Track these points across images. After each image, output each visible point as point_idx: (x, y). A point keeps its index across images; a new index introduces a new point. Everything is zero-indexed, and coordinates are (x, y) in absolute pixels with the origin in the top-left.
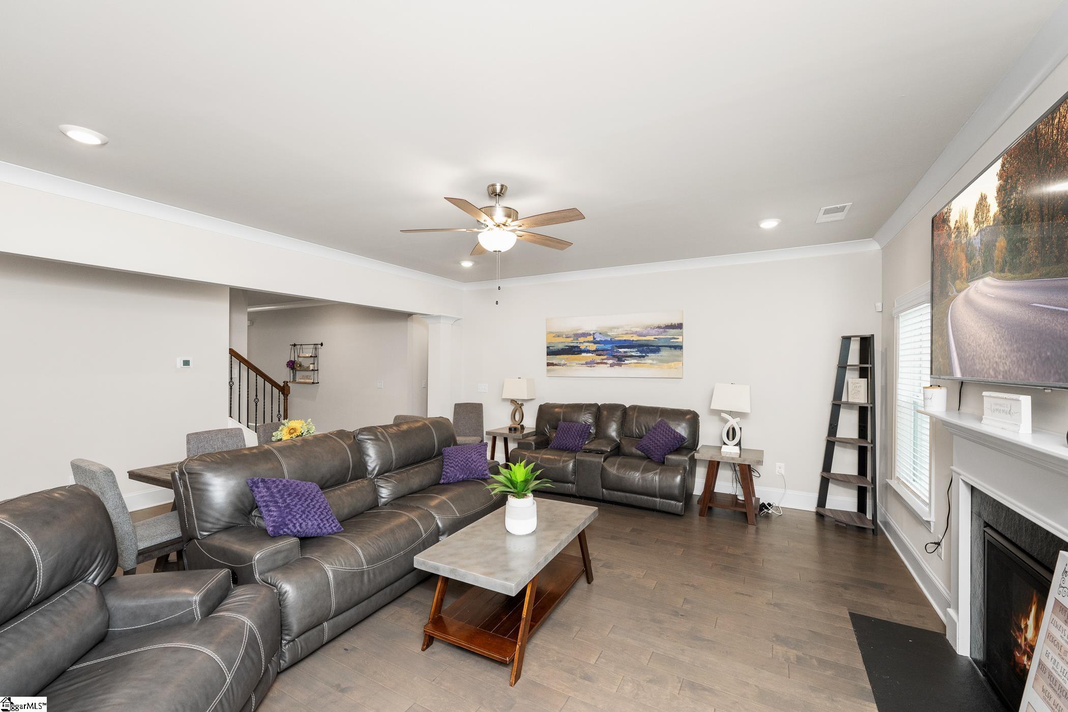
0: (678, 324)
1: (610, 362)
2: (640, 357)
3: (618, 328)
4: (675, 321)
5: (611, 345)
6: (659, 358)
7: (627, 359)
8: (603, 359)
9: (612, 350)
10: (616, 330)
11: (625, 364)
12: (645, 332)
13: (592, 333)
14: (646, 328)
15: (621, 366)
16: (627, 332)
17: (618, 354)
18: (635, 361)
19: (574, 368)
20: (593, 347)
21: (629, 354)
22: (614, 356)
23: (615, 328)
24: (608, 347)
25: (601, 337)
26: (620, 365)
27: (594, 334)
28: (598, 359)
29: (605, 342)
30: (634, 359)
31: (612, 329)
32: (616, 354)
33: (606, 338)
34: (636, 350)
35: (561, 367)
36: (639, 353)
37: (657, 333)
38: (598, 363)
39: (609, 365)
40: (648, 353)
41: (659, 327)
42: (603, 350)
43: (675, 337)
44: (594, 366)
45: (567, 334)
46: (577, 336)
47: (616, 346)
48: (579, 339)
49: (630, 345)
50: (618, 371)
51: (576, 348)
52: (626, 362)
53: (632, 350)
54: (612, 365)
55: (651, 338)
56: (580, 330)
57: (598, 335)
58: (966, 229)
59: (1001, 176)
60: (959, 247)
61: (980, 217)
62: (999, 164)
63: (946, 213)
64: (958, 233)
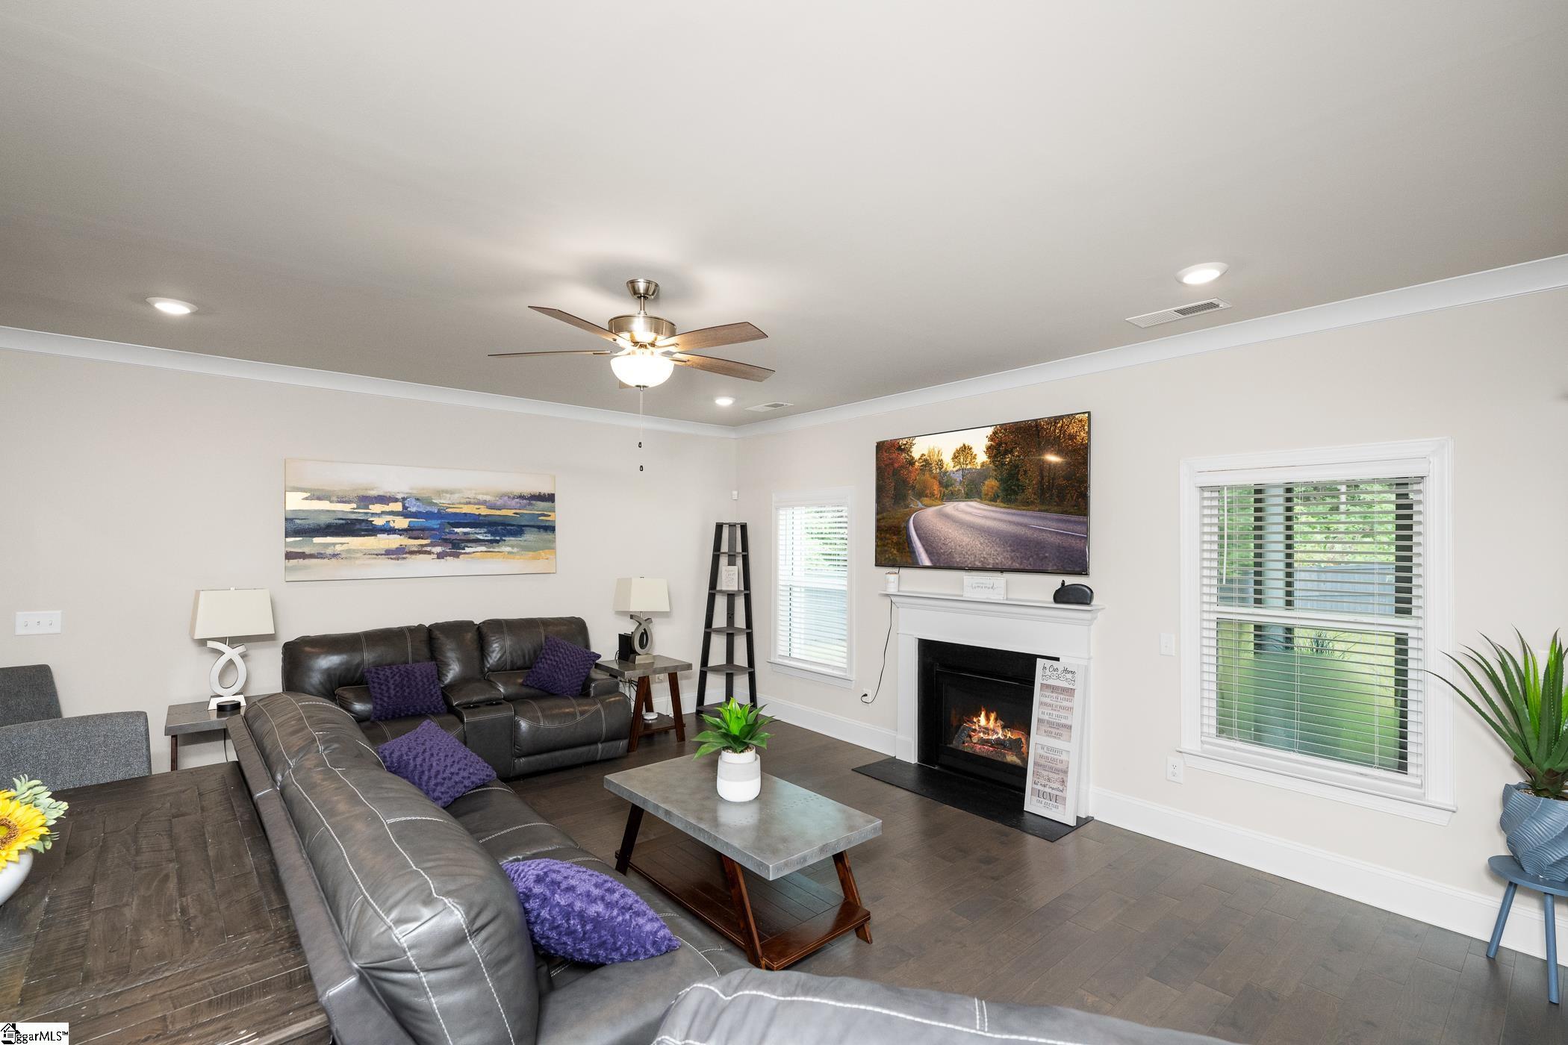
0: (549, 494)
1: (438, 549)
2: (491, 542)
3: (452, 492)
4: (546, 490)
5: (439, 522)
6: (522, 544)
7: (469, 545)
8: (422, 546)
9: (441, 529)
10: (448, 496)
11: (465, 553)
12: (499, 503)
13: (399, 496)
14: (502, 496)
15: (458, 557)
16: (467, 500)
17: (453, 537)
18: (484, 549)
19: (357, 562)
20: (402, 523)
21: (472, 537)
22: (446, 541)
23: (447, 492)
24: (434, 524)
25: (418, 506)
26: (457, 555)
27: (404, 499)
28: (413, 543)
29: (428, 515)
30: (481, 545)
31: (440, 493)
32: (448, 537)
33: (429, 509)
34: (485, 530)
35: (326, 560)
36: (489, 535)
37: (519, 505)
38: (412, 553)
39: (435, 556)
40: (505, 536)
41: (521, 497)
42: (423, 530)
43: (545, 513)
44: (404, 558)
45: (340, 494)
46: (365, 500)
47: (449, 523)
48: (371, 507)
49: (475, 522)
50: (450, 565)
51: (363, 524)
52: (467, 550)
53: (477, 530)
54: (440, 556)
55: (510, 513)
56: (373, 489)
57: (414, 502)
58: (940, 463)
59: (991, 439)
60: (927, 474)
61: (962, 460)
62: (990, 431)
63: (905, 444)
64: (927, 464)
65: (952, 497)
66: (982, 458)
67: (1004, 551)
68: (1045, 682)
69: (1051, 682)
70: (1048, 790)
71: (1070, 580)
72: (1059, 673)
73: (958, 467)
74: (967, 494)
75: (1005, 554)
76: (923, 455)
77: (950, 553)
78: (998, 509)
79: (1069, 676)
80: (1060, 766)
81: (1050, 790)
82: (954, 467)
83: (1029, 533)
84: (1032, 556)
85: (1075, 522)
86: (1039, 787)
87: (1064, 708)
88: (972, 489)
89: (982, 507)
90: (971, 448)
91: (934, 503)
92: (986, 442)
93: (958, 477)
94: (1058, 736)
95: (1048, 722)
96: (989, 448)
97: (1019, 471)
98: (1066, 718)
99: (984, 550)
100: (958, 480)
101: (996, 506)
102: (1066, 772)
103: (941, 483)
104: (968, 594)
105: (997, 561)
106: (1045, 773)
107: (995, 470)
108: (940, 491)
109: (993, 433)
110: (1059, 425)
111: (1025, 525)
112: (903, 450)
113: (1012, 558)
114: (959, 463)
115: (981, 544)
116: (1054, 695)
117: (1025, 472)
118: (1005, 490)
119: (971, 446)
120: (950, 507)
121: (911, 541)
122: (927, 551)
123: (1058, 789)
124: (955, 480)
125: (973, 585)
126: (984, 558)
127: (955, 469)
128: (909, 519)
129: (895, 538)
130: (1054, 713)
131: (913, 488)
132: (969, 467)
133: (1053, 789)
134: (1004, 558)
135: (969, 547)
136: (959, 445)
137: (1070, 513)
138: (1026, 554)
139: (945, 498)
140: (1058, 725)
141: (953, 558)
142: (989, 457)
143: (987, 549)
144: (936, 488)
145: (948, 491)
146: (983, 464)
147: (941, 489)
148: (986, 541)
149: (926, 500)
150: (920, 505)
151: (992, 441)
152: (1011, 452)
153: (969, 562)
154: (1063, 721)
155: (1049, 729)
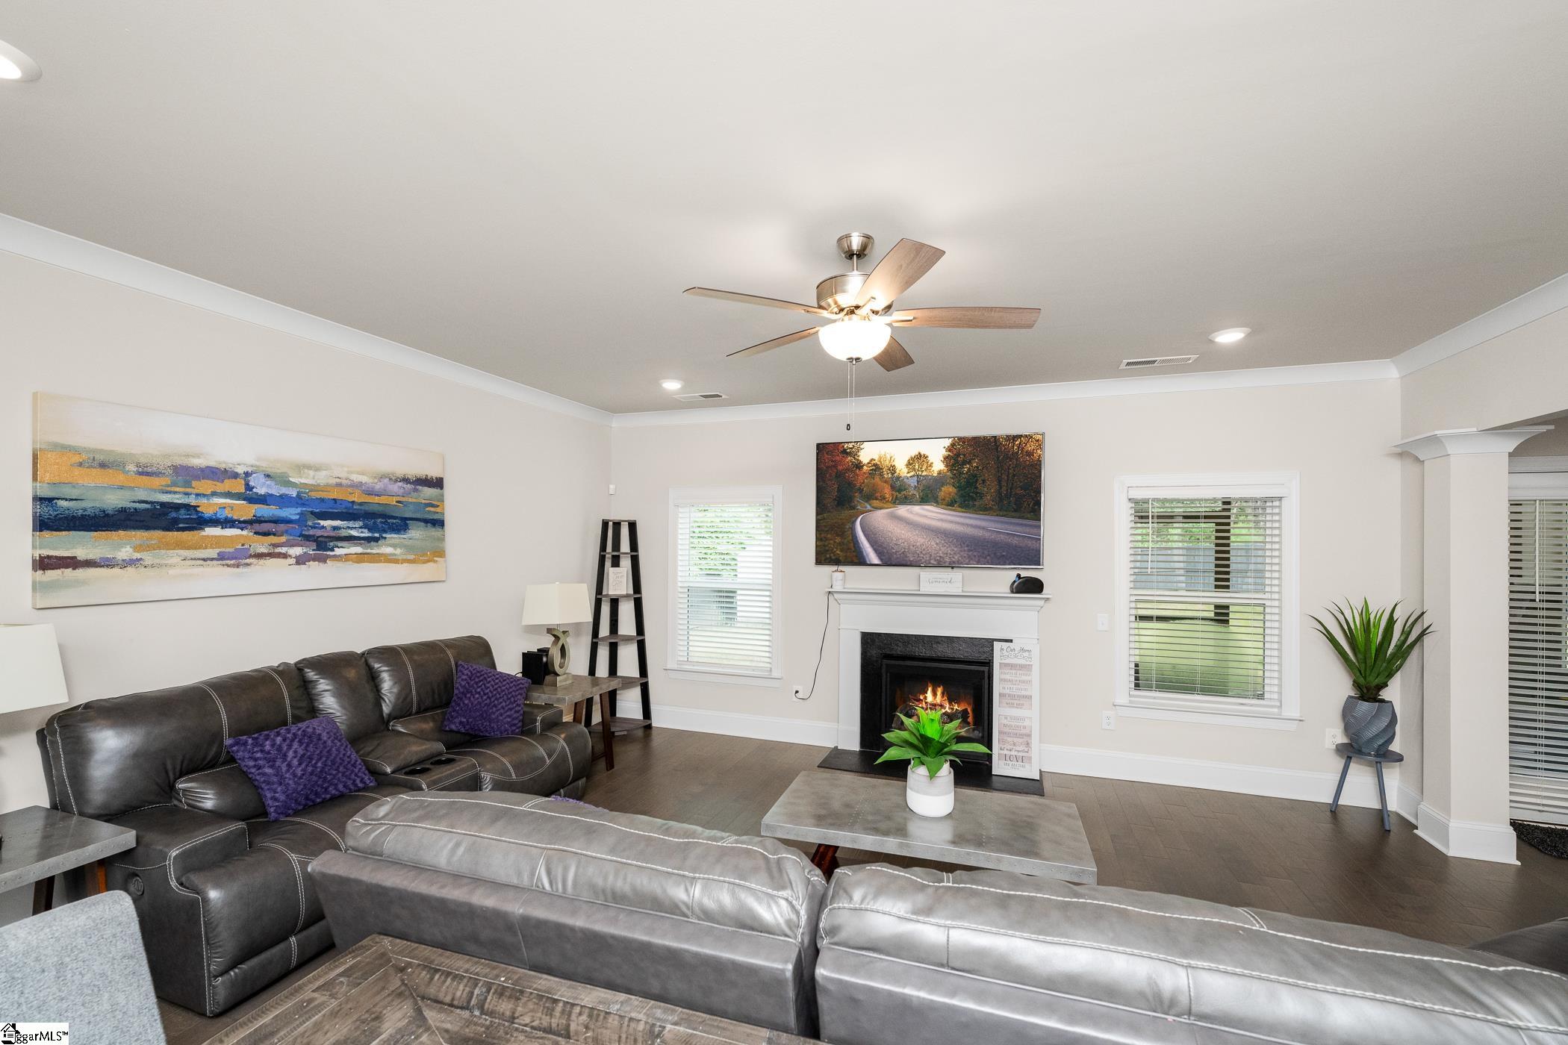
0: (436, 478)
1: (297, 551)
2: (369, 540)
3: (317, 469)
4: (433, 473)
5: (299, 510)
6: (406, 542)
7: (340, 544)
8: (275, 546)
9: (301, 521)
10: (311, 473)
11: (335, 556)
12: (378, 486)
13: (240, 470)
14: (382, 477)
15: (325, 562)
16: (338, 480)
17: (318, 533)
18: (358, 550)
19: (172, 572)
20: (246, 511)
21: (344, 533)
22: (308, 538)
23: (309, 467)
24: (291, 513)
25: (269, 486)
26: (323, 560)
27: (247, 474)
28: (262, 545)
29: (283, 501)
30: (356, 545)
31: (301, 467)
32: (311, 532)
33: (284, 490)
34: (361, 523)
35: (116, 571)
36: (366, 531)
37: (402, 491)
38: (260, 556)
39: (293, 561)
40: (385, 532)
41: (405, 480)
42: (276, 521)
43: (433, 502)
44: (248, 565)
45: (143, 460)
46: (186, 474)
47: (312, 513)
48: (194, 483)
49: (349, 514)
50: (317, 574)
51: (182, 511)
52: (338, 552)
53: (351, 524)
54: (300, 561)
55: (393, 501)
56: (198, 456)
57: (262, 479)
58: (892, 469)
59: (949, 450)
60: (877, 479)
61: (917, 467)
62: (948, 442)
63: (851, 448)
64: (876, 468)
65: (906, 500)
66: (938, 466)
67: (961, 551)
68: (1003, 661)
69: (1007, 661)
70: (1013, 753)
72: (1016, 652)
73: (912, 474)
74: (922, 498)
75: (962, 553)
76: (872, 460)
77: (903, 553)
78: (955, 513)
79: (1026, 654)
80: (1023, 731)
81: (1016, 753)
82: (908, 473)
83: (987, 535)
84: (989, 555)
85: (1031, 526)
86: (1005, 752)
87: (1024, 682)
88: (928, 493)
89: (939, 511)
90: (927, 457)
91: (885, 506)
92: (944, 453)
93: (913, 482)
94: (1019, 706)
95: (1009, 695)
96: (946, 458)
97: (977, 480)
98: (1026, 690)
99: (940, 550)
100: (912, 485)
101: (954, 510)
102: (1029, 736)
103: (893, 487)
104: (925, 588)
105: (954, 560)
106: (1009, 739)
107: (953, 478)
108: (892, 494)
109: (951, 445)
110: (1017, 443)
111: (979, 527)
112: (849, 454)
113: (969, 557)
114: (914, 469)
115: (937, 544)
116: (1014, 671)
117: (984, 481)
118: (962, 496)
119: (927, 454)
120: (903, 510)
121: (858, 541)
122: (876, 550)
123: (1023, 751)
124: (909, 485)
125: (932, 580)
126: (940, 557)
127: (909, 475)
128: (856, 520)
129: (838, 540)
130: (1015, 687)
131: (861, 490)
132: (924, 473)
133: (1019, 751)
134: (961, 556)
135: (924, 547)
136: (914, 453)
137: (1027, 518)
138: (983, 553)
139: (898, 501)
140: (1019, 696)
141: (906, 557)
142: (946, 466)
143: (943, 549)
144: (887, 492)
145: (900, 493)
146: (940, 473)
147: (894, 492)
148: (943, 542)
149: (876, 503)
150: (869, 507)
151: (950, 450)
152: (969, 463)
153: (923, 560)
154: (1023, 693)
155: (1011, 701)
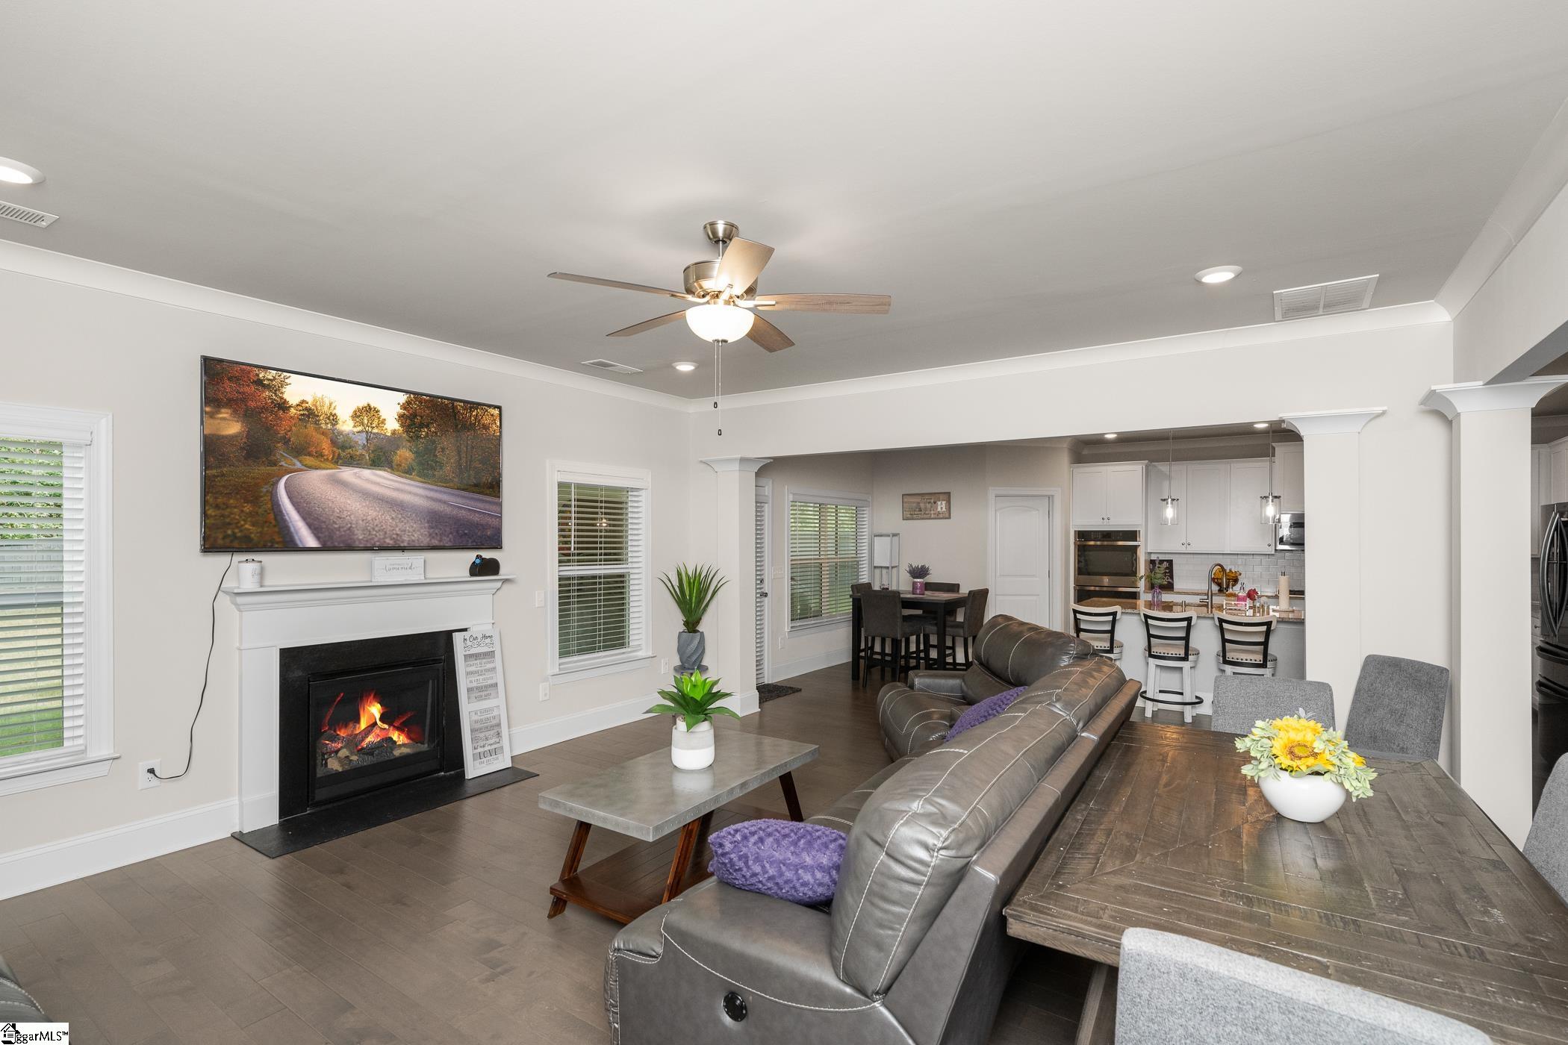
58: (333, 419)
59: (404, 407)
60: (311, 427)
61: (366, 421)
62: (402, 398)
63: (271, 380)
64: (309, 414)
65: (352, 461)
66: (392, 424)
67: (421, 528)
68: (468, 653)
69: (473, 651)
70: (487, 748)
71: (487, 554)
72: (479, 640)
73: (360, 428)
74: (373, 461)
75: (422, 531)
76: (303, 402)
77: (349, 529)
78: (412, 482)
79: (488, 641)
80: (494, 722)
81: (489, 748)
82: (355, 426)
83: (448, 510)
84: (451, 533)
85: (489, 502)
86: (480, 750)
87: (488, 670)
88: (380, 456)
89: (394, 478)
90: (378, 411)
91: (323, 465)
92: (398, 410)
93: (361, 440)
94: (487, 697)
95: (477, 688)
96: (401, 417)
97: (436, 447)
98: (492, 678)
99: (397, 526)
100: (360, 442)
101: (412, 480)
102: (499, 725)
103: (334, 443)
104: (380, 578)
105: (413, 538)
106: (482, 735)
107: (409, 441)
108: (334, 452)
109: (406, 402)
110: (474, 413)
111: (440, 501)
112: (268, 387)
113: (430, 535)
114: (362, 424)
115: (392, 518)
116: (478, 661)
117: (443, 449)
118: (420, 464)
119: (379, 408)
120: (348, 474)
121: (281, 512)
122: (310, 525)
123: (496, 743)
124: (356, 442)
125: (386, 567)
126: (397, 535)
127: (356, 430)
128: (277, 482)
129: (247, 508)
130: (481, 677)
131: (286, 441)
132: (375, 431)
133: (491, 745)
134: (422, 534)
135: (376, 522)
136: (362, 404)
137: (486, 494)
138: (445, 531)
139: (340, 461)
140: (486, 687)
141: (353, 534)
142: (402, 426)
143: (400, 525)
144: (326, 447)
145: (344, 453)
146: (394, 432)
147: (335, 449)
148: (400, 516)
149: (309, 460)
150: (298, 465)
151: (405, 409)
152: (427, 426)
153: (376, 539)
154: (490, 682)
155: (479, 694)
